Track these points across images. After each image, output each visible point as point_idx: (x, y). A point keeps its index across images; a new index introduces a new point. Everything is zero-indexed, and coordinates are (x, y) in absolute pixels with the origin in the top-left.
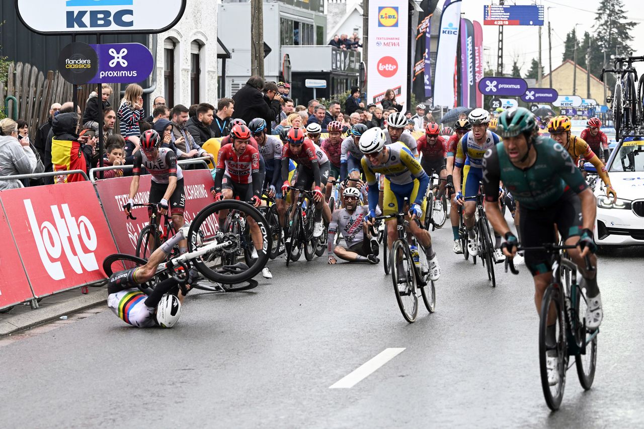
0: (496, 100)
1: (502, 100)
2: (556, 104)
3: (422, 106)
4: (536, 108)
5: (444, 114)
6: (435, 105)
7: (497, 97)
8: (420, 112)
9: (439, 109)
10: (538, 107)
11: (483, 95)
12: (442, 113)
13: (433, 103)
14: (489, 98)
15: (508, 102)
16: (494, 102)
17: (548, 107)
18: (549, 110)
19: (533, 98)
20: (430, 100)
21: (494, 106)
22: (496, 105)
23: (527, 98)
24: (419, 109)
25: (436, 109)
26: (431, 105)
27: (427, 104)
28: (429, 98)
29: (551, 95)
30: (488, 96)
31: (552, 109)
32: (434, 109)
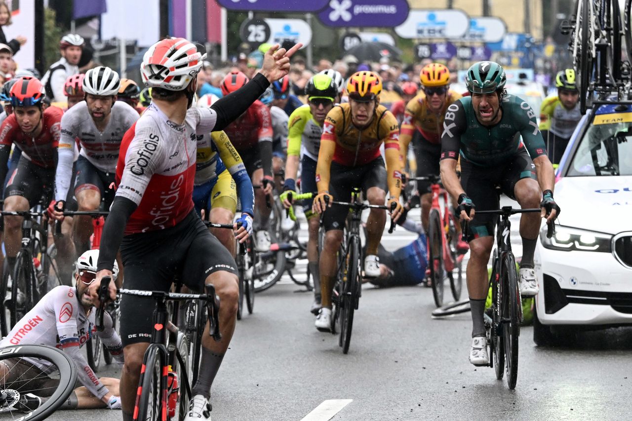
0: (257, 22)
1: (271, 22)
2: (406, 30)
3: (74, 38)
4: (355, 41)
5: (128, 60)
6: (106, 36)
7: (258, 16)
8: (69, 52)
9: (114, 47)
10: (360, 39)
11: (224, 12)
12: (123, 56)
13: (99, 32)
14: (240, 16)
15: (287, 28)
16: (252, 28)
17: (385, 38)
18: (385, 46)
19: (347, 17)
20: (93, 24)
21: (251, 38)
22: (256, 35)
23: (333, 17)
24: (68, 45)
25: (108, 47)
26: (95, 37)
27: (87, 35)
28: (90, 18)
29: (392, 9)
30: (237, 12)
31: (396, 45)
32: (101, 46)
